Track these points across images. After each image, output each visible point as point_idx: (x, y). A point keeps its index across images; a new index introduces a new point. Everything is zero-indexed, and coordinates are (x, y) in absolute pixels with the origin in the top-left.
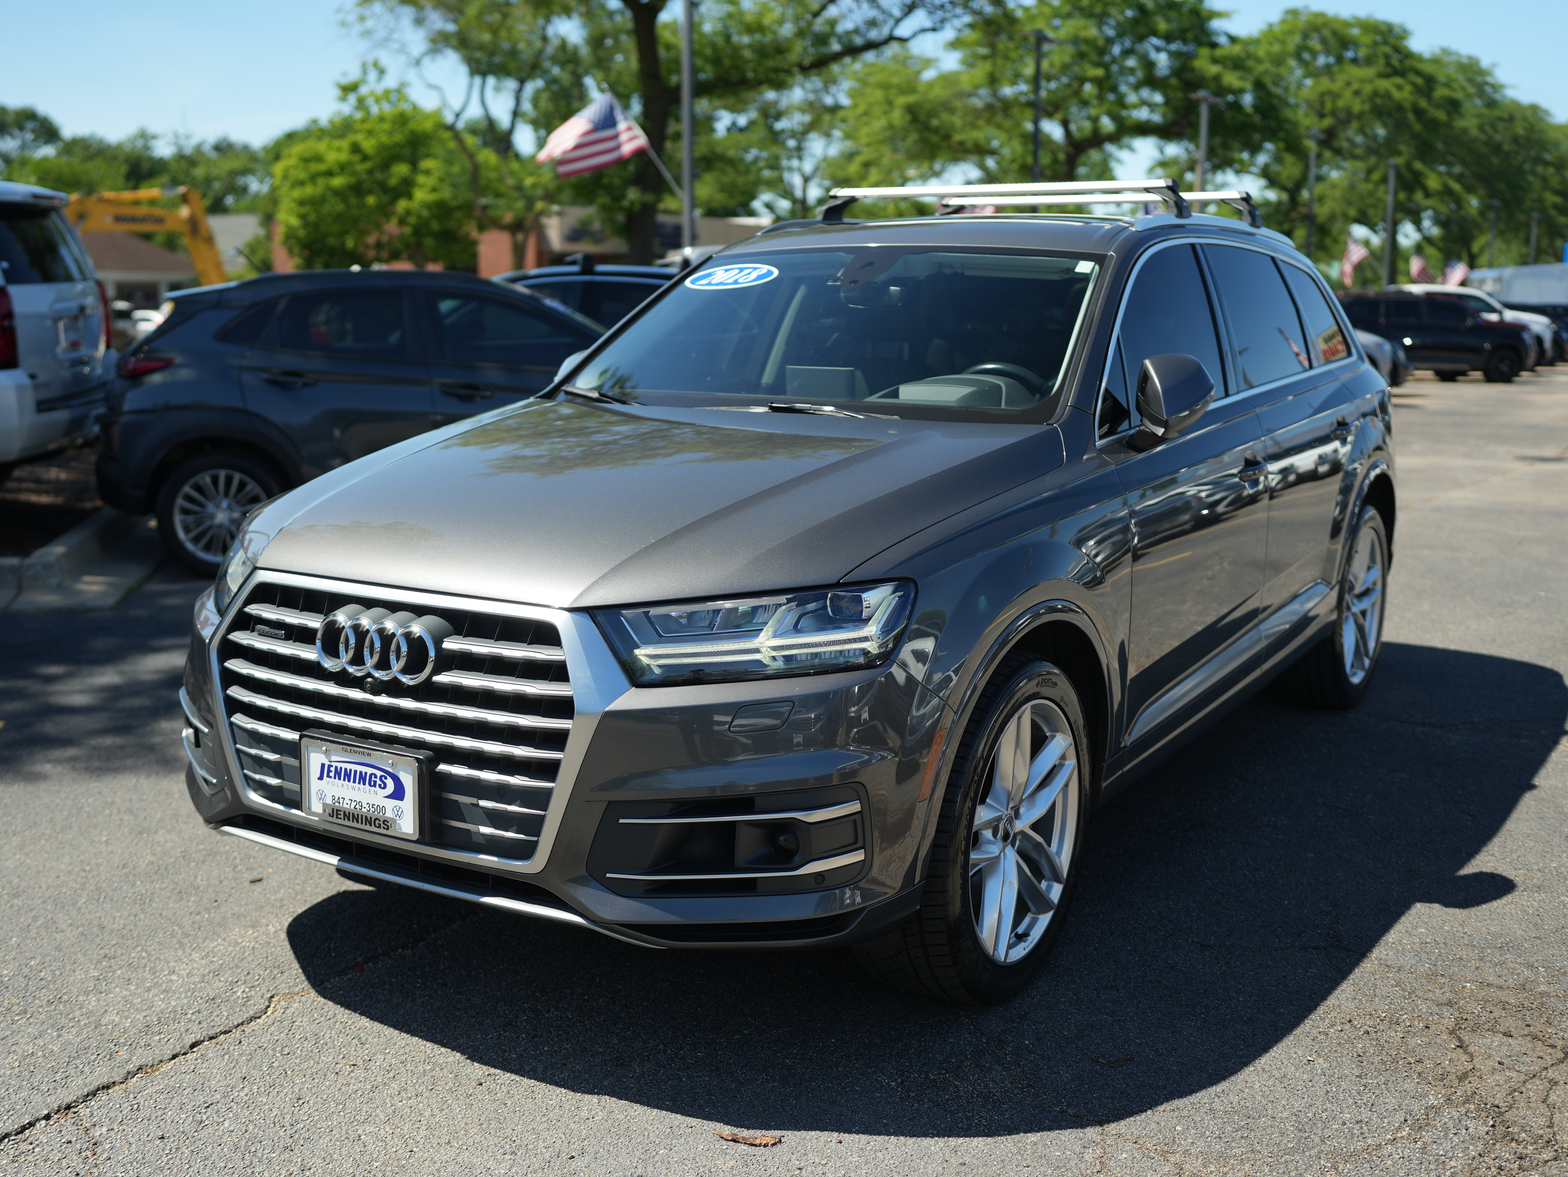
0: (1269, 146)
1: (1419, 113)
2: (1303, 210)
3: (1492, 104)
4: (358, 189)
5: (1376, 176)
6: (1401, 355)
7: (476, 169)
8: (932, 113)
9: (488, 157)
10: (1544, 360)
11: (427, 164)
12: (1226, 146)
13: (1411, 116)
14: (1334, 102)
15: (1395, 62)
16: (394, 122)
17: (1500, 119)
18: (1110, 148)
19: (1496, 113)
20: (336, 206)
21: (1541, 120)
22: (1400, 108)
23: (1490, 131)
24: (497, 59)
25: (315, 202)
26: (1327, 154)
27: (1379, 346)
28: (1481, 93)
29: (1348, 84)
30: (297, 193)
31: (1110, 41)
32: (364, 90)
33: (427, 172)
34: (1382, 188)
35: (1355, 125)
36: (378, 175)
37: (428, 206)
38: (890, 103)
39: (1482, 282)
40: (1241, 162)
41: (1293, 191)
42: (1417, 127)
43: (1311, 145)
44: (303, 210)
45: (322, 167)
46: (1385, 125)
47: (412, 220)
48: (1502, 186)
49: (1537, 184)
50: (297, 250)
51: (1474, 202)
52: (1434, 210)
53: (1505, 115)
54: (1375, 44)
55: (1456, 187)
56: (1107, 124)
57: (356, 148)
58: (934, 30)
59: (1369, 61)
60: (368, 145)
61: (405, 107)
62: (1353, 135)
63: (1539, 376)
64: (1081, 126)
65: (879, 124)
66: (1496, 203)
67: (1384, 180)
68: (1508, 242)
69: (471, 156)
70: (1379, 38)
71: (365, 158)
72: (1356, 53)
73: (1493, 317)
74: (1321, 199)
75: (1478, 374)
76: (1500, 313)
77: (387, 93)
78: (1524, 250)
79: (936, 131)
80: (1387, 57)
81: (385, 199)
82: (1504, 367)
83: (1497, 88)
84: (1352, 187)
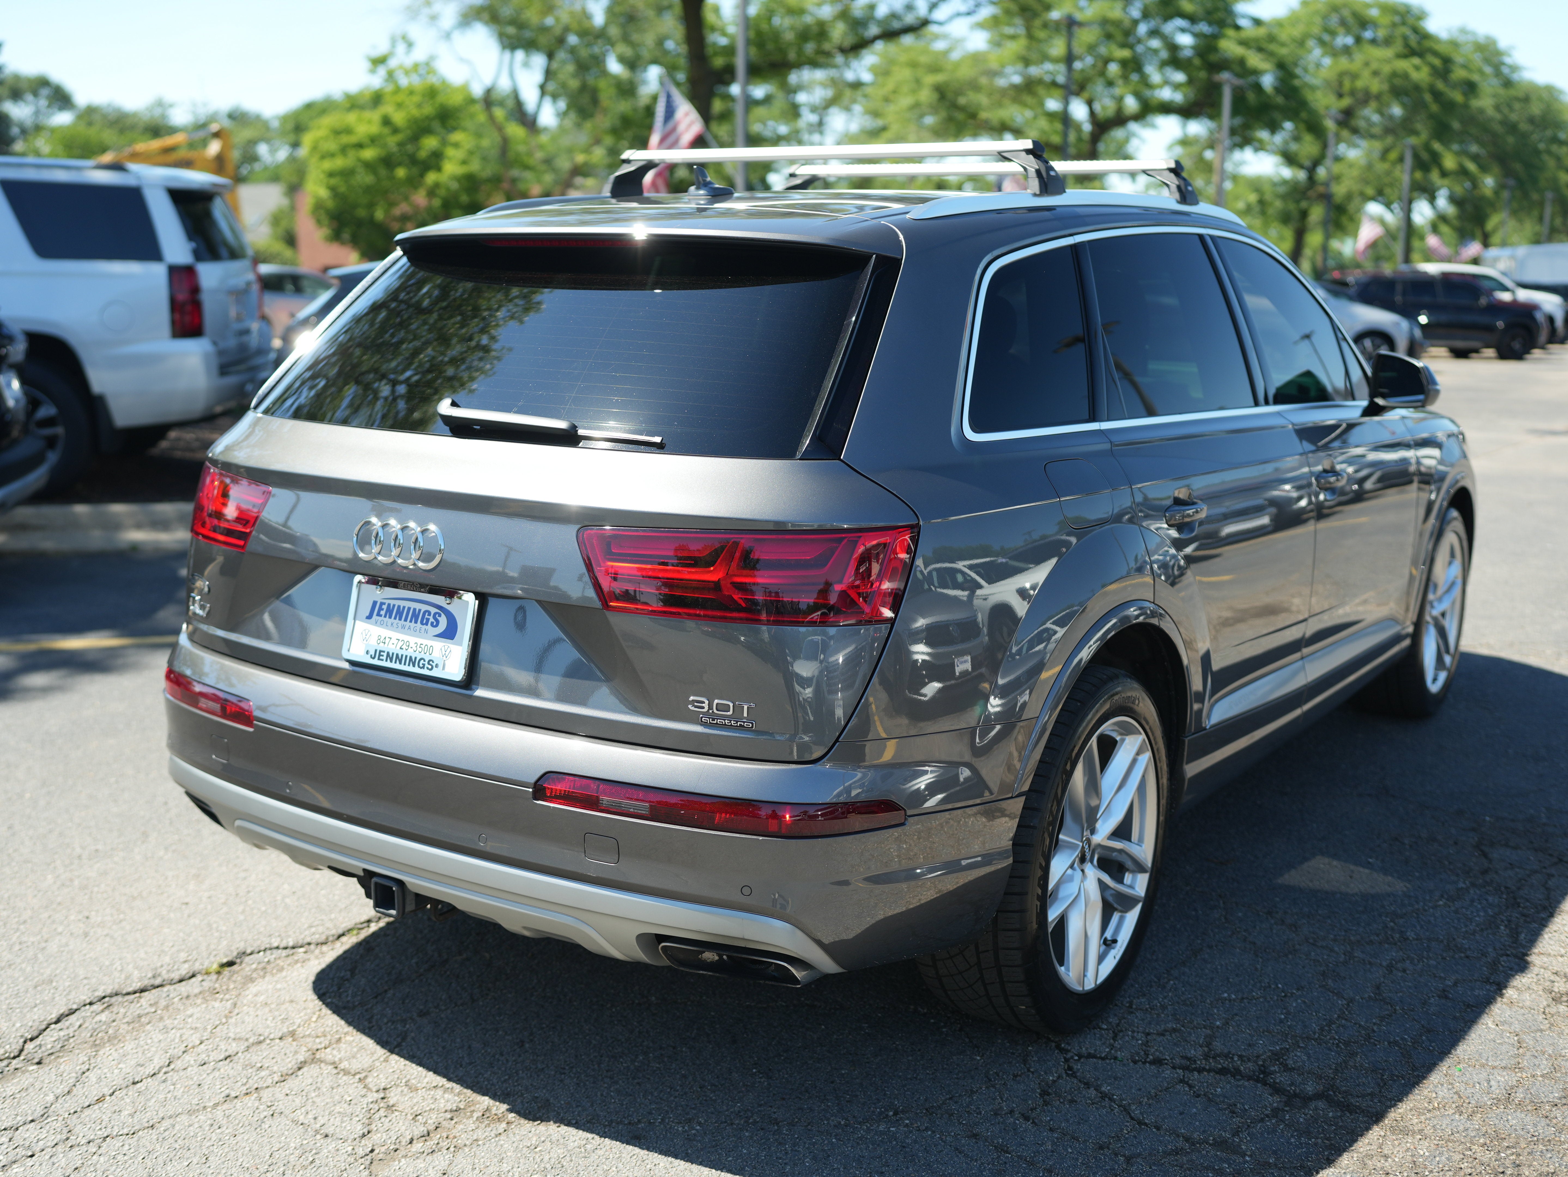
0: (1288, 125)
1: (1437, 95)
2: (1321, 189)
3: (1508, 83)
4: (388, 162)
5: (1393, 155)
6: (1418, 333)
7: (505, 143)
8: (959, 92)
9: (515, 130)
10: (1554, 338)
11: (457, 136)
12: (1246, 127)
13: (1428, 97)
14: (1353, 81)
15: (1413, 42)
16: (424, 95)
17: (1518, 99)
18: (1133, 126)
19: (1512, 92)
20: (365, 178)
21: (1556, 100)
22: (1417, 88)
23: (1506, 111)
24: (528, 34)
25: (346, 174)
26: (1345, 133)
27: (1397, 324)
28: (1498, 73)
29: (1367, 64)
30: (328, 165)
31: (1136, 22)
32: (393, 63)
33: (456, 145)
34: (1399, 167)
35: (1373, 104)
36: (410, 148)
37: (458, 179)
38: (918, 82)
39: (1496, 259)
40: (1260, 141)
41: (1311, 171)
42: (1434, 108)
43: (1330, 124)
44: (333, 181)
45: (353, 139)
46: (1404, 105)
47: (442, 192)
48: (1518, 167)
49: (1551, 163)
50: (326, 221)
51: (1489, 182)
52: (1449, 188)
53: (1521, 95)
54: (1394, 25)
55: (1471, 167)
56: (1131, 104)
57: (386, 121)
58: (969, 14)
59: (1388, 42)
60: (399, 118)
61: (433, 80)
62: (1370, 115)
63: (1550, 354)
64: (1106, 106)
65: (906, 101)
66: (1511, 182)
67: (1401, 159)
68: (1520, 221)
69: (500, 129)
70: (1397, 19)
71: (395, 130)
72: (1374, 32)
73: (1506, 297)
74: (1337, 178)
75: (1490, 352)
76: (1513, 292)
77: (416, 67)
78: (1538, 228)
79: (962, 109)
80: (1405, 38)
81: (415, 171)
82: (1517, 345)
83: (1514, 68)
84: (1369, 167)
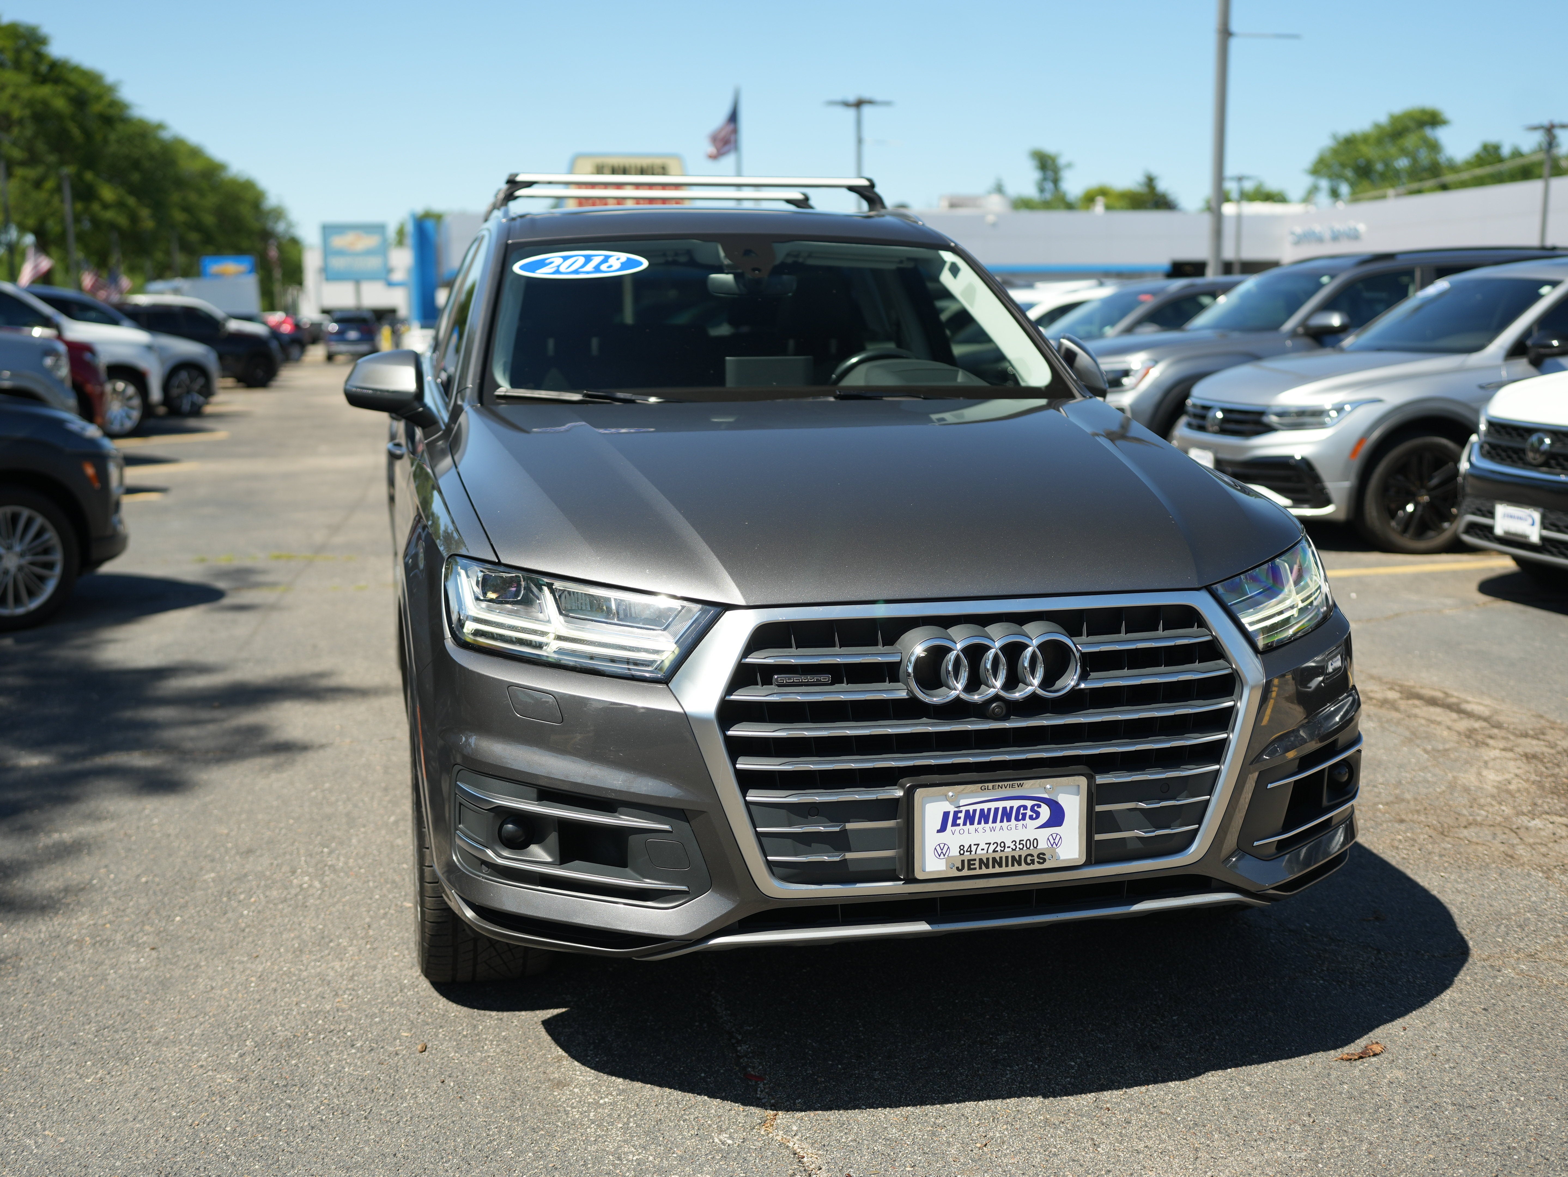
1: (79, 124)
5: (49, 185)
13: (72, 126)
15: (41, 69)
22: (59, 116)
34: (58, 197)
54: (19, 50)
59: (17, 66)
67: (59, 189)
70: (21, 43)
80: (33, 64)
82: (260, 373)
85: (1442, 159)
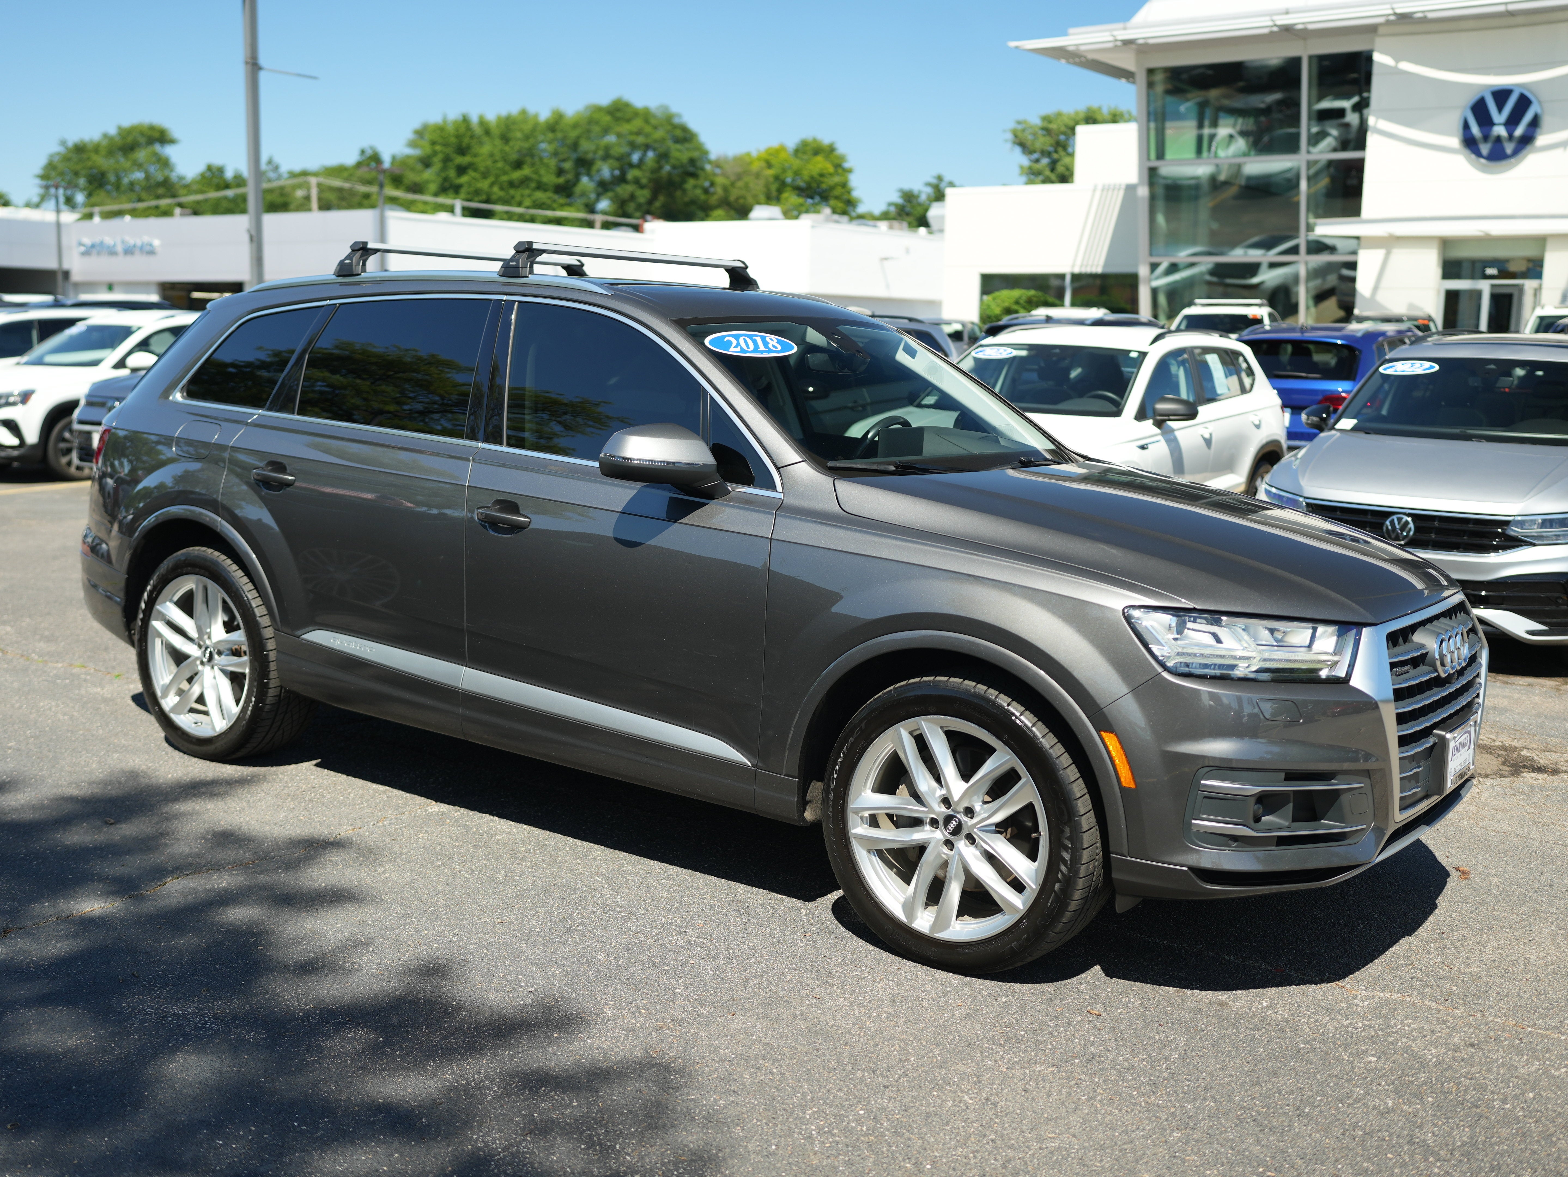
85: (174, 176)
